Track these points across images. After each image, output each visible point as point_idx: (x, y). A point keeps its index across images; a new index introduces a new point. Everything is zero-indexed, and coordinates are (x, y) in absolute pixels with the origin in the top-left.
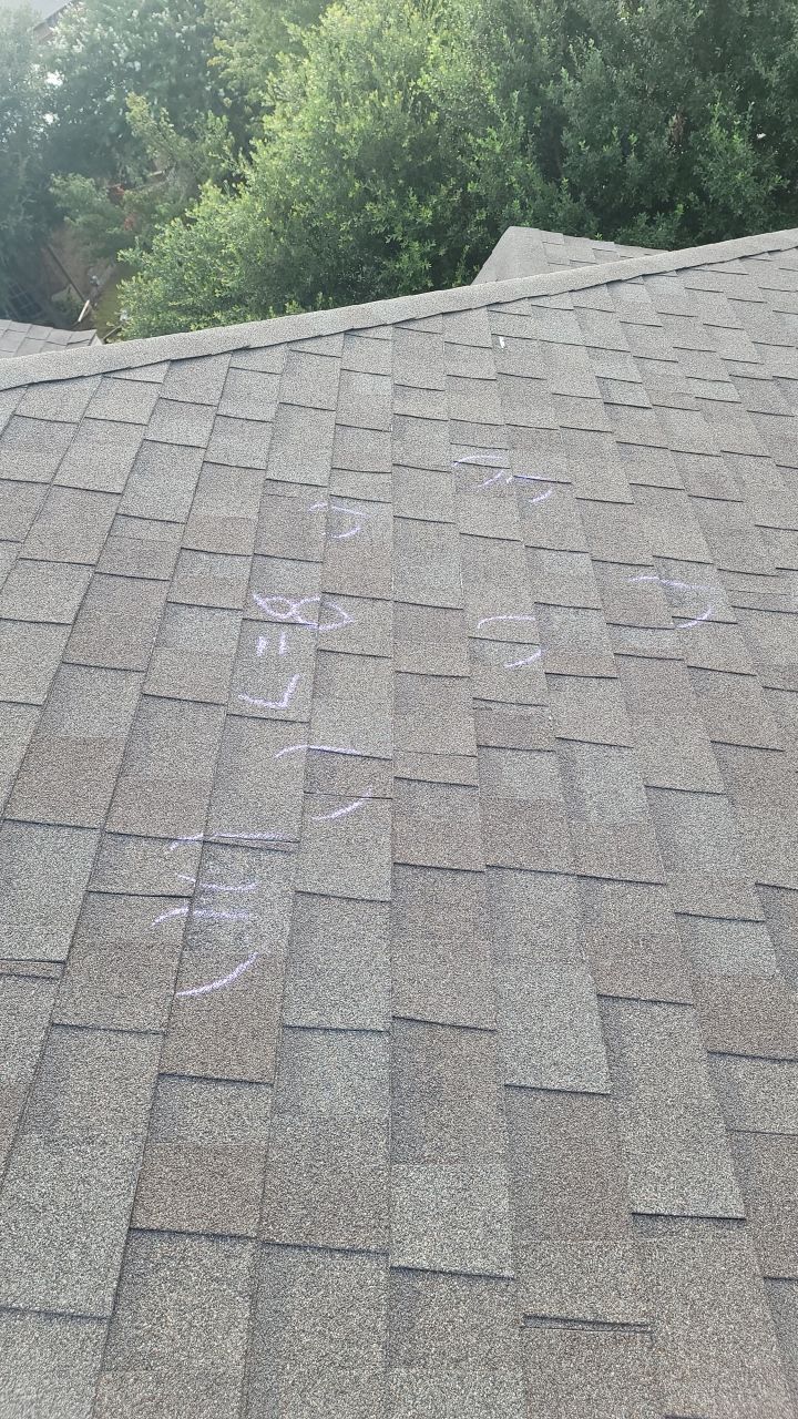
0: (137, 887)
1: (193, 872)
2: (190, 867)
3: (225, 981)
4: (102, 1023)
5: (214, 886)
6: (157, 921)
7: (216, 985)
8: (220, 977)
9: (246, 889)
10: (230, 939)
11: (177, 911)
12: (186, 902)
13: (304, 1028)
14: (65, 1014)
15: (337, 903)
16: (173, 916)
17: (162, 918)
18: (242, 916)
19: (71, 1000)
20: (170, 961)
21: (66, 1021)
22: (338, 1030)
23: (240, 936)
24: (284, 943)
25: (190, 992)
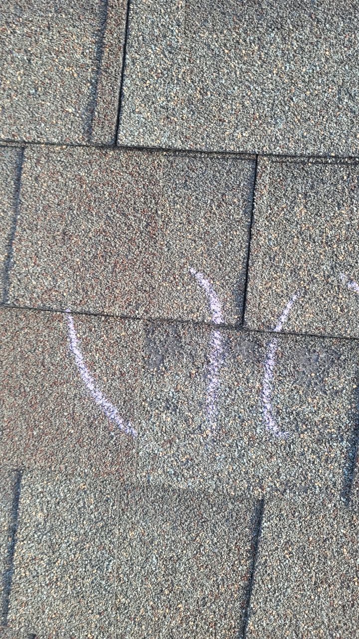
0: (265, 236)
1: (297, 325)
2: (309, 321)
3: (91, 387)
4: (25, 216)
5: (271, 362)
6: (199, 276)
7: (85, 375)
8: (97, 379)
9: (267, 416)
10: (169, 390)
11: (216, 306)
12: (234, 319)
13: (16, 500)
14: (38, 161)
15: (243, 569)
16: (207, 300)
17: (205, 283)
18: (212, 410)
19: (59, 168)
20: (121, 302)
21: (27, 165)
22: (12, 550)
23: (171, 406)
24: (158, 477)
25: (73, 336)
